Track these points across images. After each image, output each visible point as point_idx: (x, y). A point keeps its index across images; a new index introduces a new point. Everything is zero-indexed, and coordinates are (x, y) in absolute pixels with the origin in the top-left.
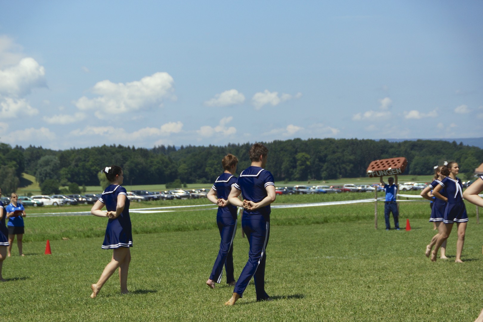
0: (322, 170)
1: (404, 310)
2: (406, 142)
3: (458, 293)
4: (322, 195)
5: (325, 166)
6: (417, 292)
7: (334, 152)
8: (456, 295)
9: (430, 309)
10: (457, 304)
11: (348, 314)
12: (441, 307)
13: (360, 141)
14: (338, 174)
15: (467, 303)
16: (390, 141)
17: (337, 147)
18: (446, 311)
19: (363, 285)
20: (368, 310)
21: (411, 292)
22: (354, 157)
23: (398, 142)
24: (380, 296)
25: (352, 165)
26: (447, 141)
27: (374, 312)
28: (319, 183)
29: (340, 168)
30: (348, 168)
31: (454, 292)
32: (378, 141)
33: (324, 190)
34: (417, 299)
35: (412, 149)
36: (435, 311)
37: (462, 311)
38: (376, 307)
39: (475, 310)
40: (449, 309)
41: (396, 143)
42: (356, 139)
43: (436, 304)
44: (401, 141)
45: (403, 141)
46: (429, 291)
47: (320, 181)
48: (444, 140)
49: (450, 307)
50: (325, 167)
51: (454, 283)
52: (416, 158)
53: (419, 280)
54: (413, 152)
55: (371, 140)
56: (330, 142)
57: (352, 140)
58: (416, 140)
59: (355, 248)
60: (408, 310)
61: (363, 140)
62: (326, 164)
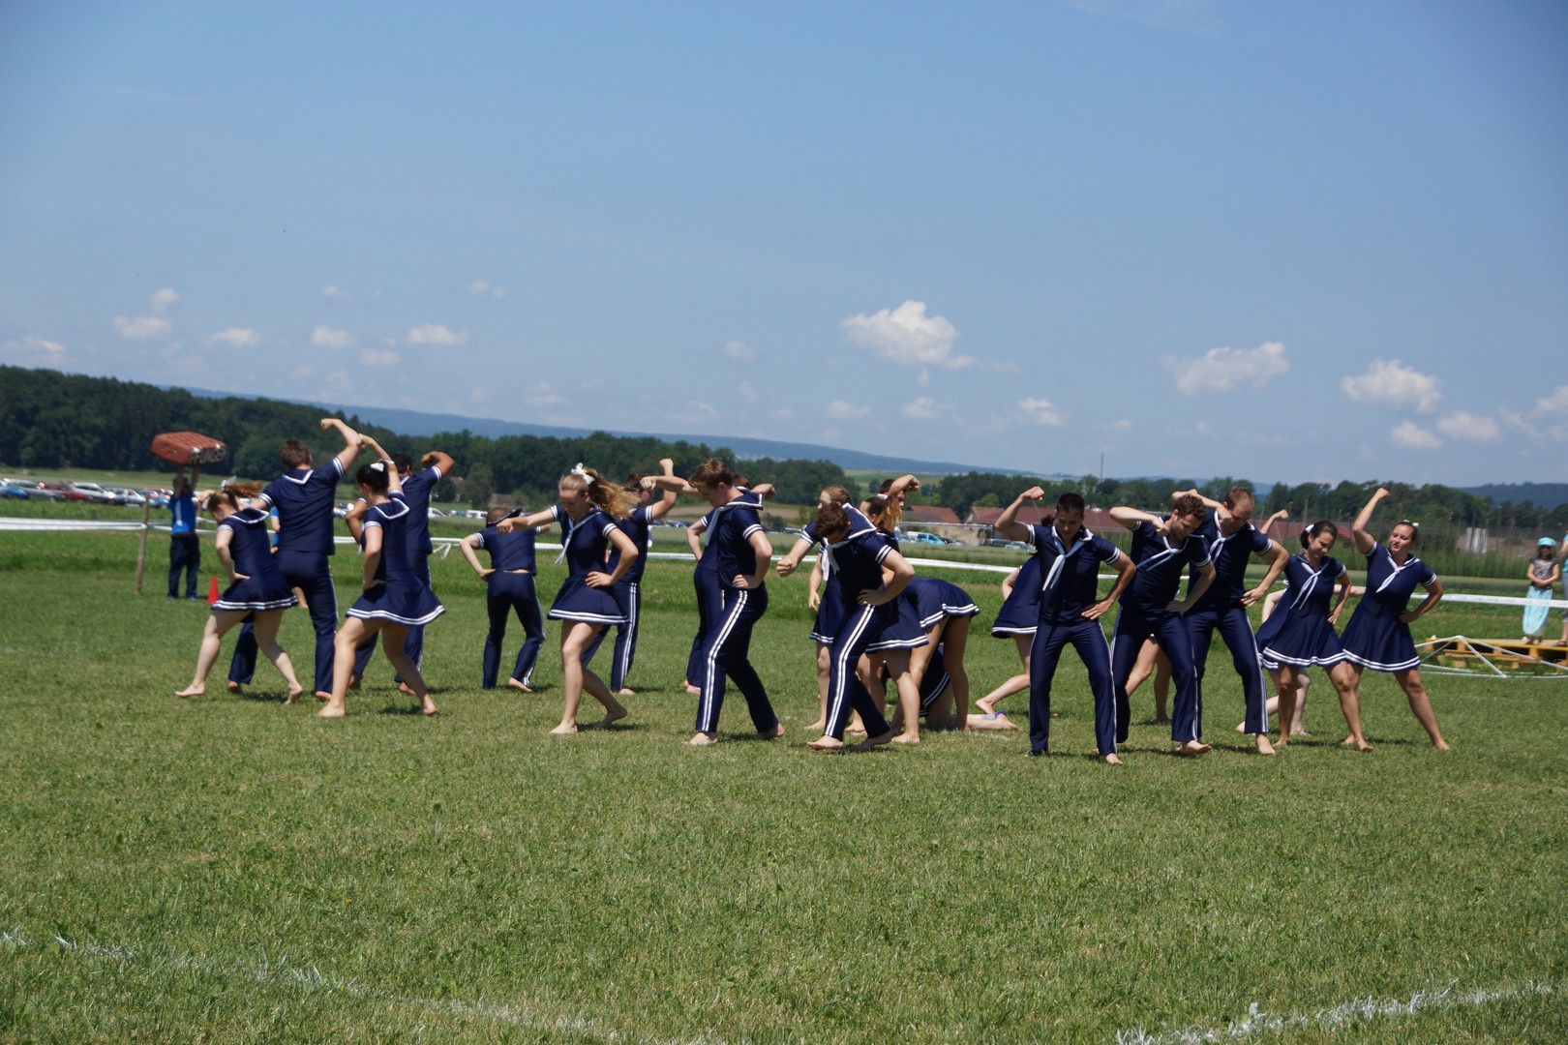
0: (23, 442)
1: (173, 783)
2: (231, 401)
3: (303, 751)
4: (18, 502)
5: (31, 434)
6: (210, 745)
7: (56, 404)
8: (296, 754)
9: (232, 785)
10: (295, 775)
11: (36, 785)
12: (260, 780)
13: (124, 385)
14: (61, 457)
15: (317, 773)
16: (194, 394)
17: (66, 394)
18: (269, 790)
19: (86, 721)
20: (89, 778)
21: (194, 743)
22: (105, 421)
23: (213, 397)
24: (122, 750)
25: (97, 440)
26: (325, 408)
27: (102, 784)
28: (12, 473)
29: (67, 444)
30: (88, 445)
31: (293, 748)
32: (167, 389)
33: (21, 491)
34: (209, 760)
35: (243, 418)
36: (243, 788)
37: (304, 791)
38: (109, 773)
39: (333, 790)
40: (276, 785)
41: (209, 399)
42: (114, 380)
43: (248, 772)
44: (219, 397)
45: (225, 397)
46: (237, 744)
47: (14, 470)
48: (318, 407)
49: (279, 780)
50: (30, 438)
51: (298, 728)
52: (253, 439)
53: (218, 718)
54: (246, 425)
55: (150, 387)
56: (47, 379)
57: (104, 380)
58: (254, 399)
59: (80, 634)
60: (181, 783)
61: (131, 384)
62: (34, 429)
